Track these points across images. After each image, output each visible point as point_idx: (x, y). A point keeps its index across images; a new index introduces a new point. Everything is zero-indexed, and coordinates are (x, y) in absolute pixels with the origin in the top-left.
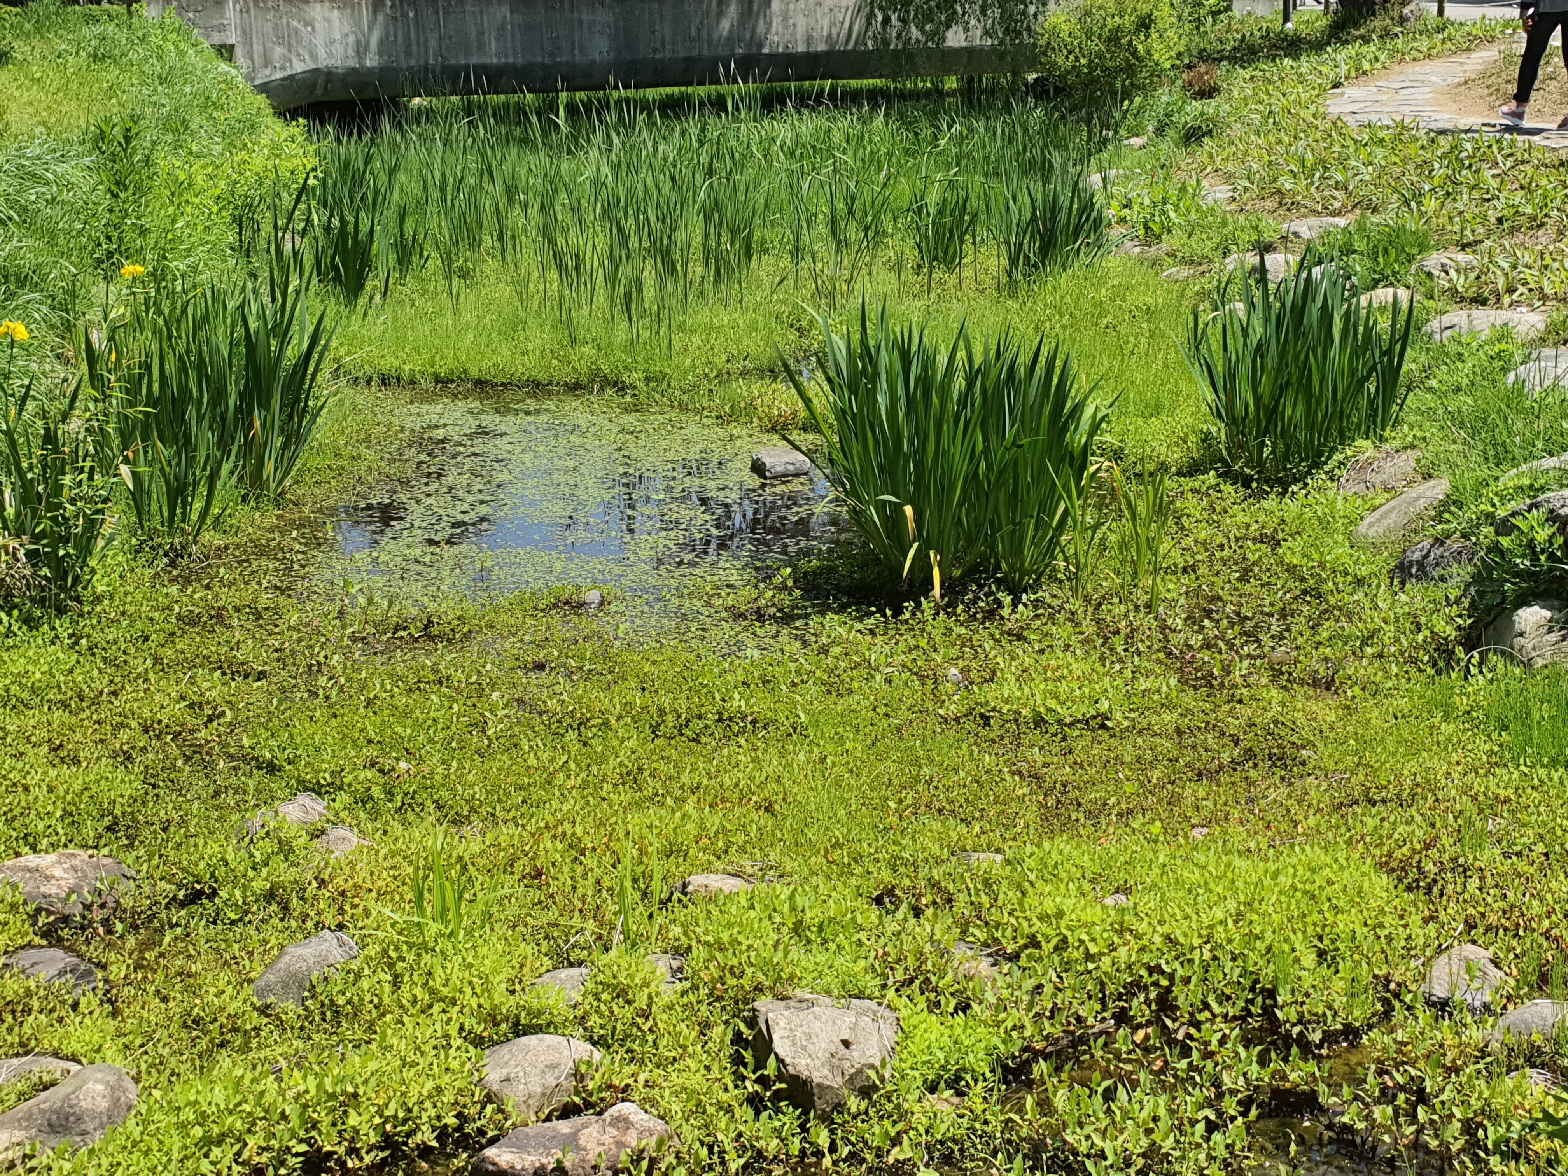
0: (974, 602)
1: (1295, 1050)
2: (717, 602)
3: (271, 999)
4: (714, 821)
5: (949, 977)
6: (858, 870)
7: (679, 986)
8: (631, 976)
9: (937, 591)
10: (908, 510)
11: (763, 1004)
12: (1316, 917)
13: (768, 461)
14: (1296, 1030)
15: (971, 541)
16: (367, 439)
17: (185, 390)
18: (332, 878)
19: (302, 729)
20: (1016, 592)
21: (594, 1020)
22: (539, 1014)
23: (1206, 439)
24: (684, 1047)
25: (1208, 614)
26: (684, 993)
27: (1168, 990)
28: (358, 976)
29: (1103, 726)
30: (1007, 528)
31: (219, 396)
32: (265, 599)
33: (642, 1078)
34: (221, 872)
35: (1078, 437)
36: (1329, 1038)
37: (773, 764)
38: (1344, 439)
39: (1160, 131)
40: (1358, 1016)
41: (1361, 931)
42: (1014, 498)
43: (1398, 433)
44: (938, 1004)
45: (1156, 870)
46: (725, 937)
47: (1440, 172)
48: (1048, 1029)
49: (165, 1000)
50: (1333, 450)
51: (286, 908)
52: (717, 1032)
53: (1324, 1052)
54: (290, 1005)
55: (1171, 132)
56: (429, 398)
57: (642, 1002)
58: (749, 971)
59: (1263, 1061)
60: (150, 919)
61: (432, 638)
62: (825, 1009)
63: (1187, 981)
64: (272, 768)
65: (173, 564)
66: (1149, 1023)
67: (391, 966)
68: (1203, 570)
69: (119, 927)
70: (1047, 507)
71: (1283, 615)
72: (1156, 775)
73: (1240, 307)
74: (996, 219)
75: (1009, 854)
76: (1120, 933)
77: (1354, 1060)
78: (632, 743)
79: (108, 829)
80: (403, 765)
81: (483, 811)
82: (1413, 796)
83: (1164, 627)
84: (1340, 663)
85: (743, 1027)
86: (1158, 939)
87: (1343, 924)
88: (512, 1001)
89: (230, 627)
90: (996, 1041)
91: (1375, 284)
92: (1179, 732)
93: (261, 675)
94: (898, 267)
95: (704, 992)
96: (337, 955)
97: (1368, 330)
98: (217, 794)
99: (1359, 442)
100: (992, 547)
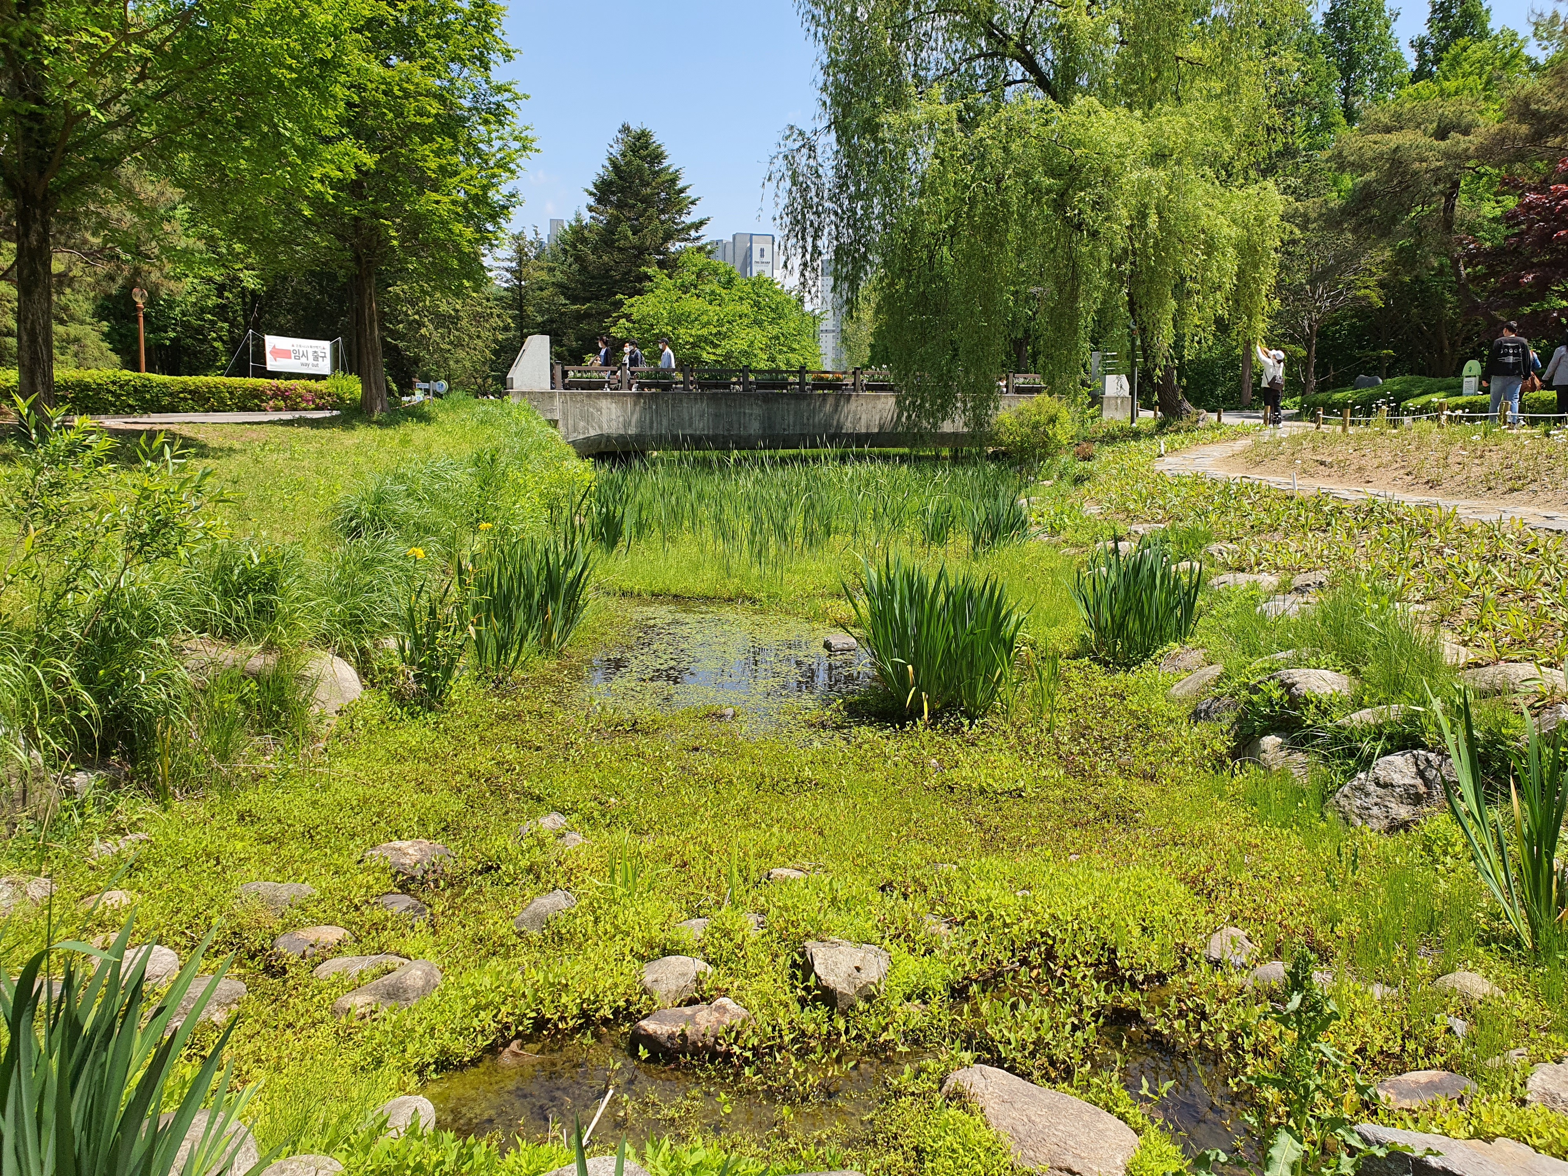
0: (947, 723)
1: (1127, 984)
2: (799, 717)
3: (524, 928)
4: (788, 838)
5: (923, 933)
6: (872, 870)
7: (761, 932)
8: (733, 924)
9: (926, 716)
10: (910, 667)
11: (809, 943)
12: (1141, 907)
13: (833, 642)
14: (1128, 974)
15: (946, 688)
16: (611, 624)
17: (511, 590)
18: (565, 860)
19: (560, 778)
20: (972, 719)
21: (710, 949)
22: (678, 943)
23: (1083, 639)
24: (762, 967)
25: (1083, 736)
26: (764, 936)
27: (1052, 946)
28: (575, 917)
29: (1020, 796)
30: (967, 681)
31: (529, 595)
32: (545, 708)
33: (736, 984)
34: (503, 855)
35: (1007, 631)
36: (1148, 979)
37: (825, 807)
38: (1163, 641)
39: (1061, 477)
40: (1165, 967)
41: (1168, 916)
42: (971, 665)
43: (1193, 639)
44: (914, 950)
45: (1048, 877)
46: (789, 903)
47: (1218, 500)
48: (979, 966)
49: (464, 927)
50: (1156, 648)
51: (538, 878)
52: (781, 960)
53: (1145, 987)
54: (535, 932)
55: (1066, 478)
56: (649, 604)
57: (738, 939)
58: (803, 924)
59: (1108, 991)
60: (461, 881)
61: (637, 732)
62: (847, 948)
63: (1063, 941)
64: (539, 799)
65: (497, 687)
66: (1040, 966)
67: (594, 912)
68: (1080, 711)
69: (442, 883)
70: (990, 668)
71: (1127, 739)
72: (1049, 825)
73: (1104, 570)
74: (967, 519)
75: (961, 864)
76: (1025, 912)
77: (1163, 993)
78: (745, 793)
79: (444, 829)
80: (612, 800)
81: (658, 826)
82: (1200, 841)
83: (1057, 742)
84: (1159, 765)
85: (796, 956)
86: (1047, 916)
87: (1157, 911)
88: (662, 935)
89: (524, 722)
90: (948, 972)
91: (1181, 559)
92: (1064, 801)
93: (538, 749)
94: (912, 542)
95: (775, 935)
96: (564, 904)
97: (1177, 581)
98: (507, 813)
99: (1171, 644)
100: (958, 692)
